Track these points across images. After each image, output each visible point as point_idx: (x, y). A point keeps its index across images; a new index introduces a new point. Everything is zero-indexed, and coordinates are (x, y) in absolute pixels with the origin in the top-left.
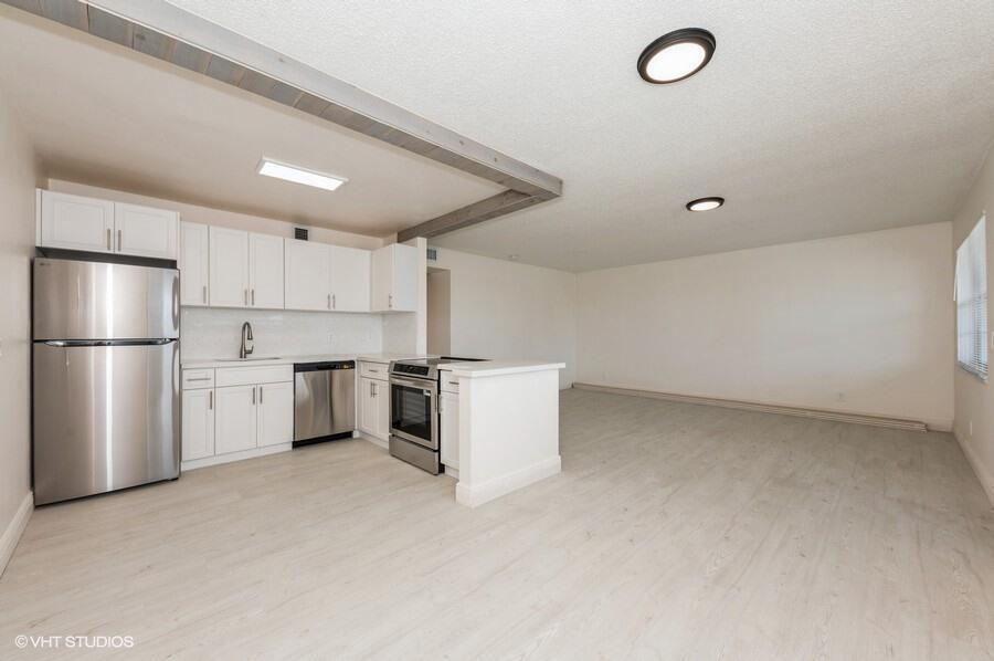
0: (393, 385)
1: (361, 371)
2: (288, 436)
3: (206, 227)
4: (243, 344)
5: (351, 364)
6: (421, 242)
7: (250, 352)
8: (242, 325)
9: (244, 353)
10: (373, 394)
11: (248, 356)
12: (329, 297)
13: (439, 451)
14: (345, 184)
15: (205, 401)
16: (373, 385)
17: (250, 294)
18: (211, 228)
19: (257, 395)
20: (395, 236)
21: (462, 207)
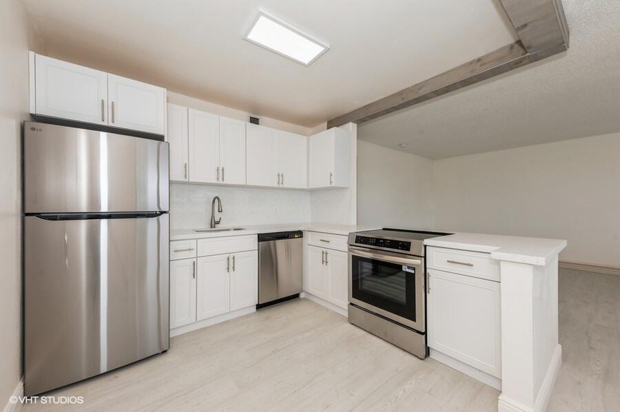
0: (354, 257)
1: (309, 239)
2: (254, 300)
3: (185, 109)
4: (213, 216)
5: (300, 234)
6: (351, 127)
7: (218, 223)
8: (212, 200)
9: (214, 224)
10: (325, 262)
11: (217, 226)
12: (279, 175)
13: (425, 333)
14: (327, 51)
15: (189, 270)
16: (325, 254)
17: (221, 172)
18: (190, 109)
19: (231, 264)
20: (325, 124)
21: (410, 85)
